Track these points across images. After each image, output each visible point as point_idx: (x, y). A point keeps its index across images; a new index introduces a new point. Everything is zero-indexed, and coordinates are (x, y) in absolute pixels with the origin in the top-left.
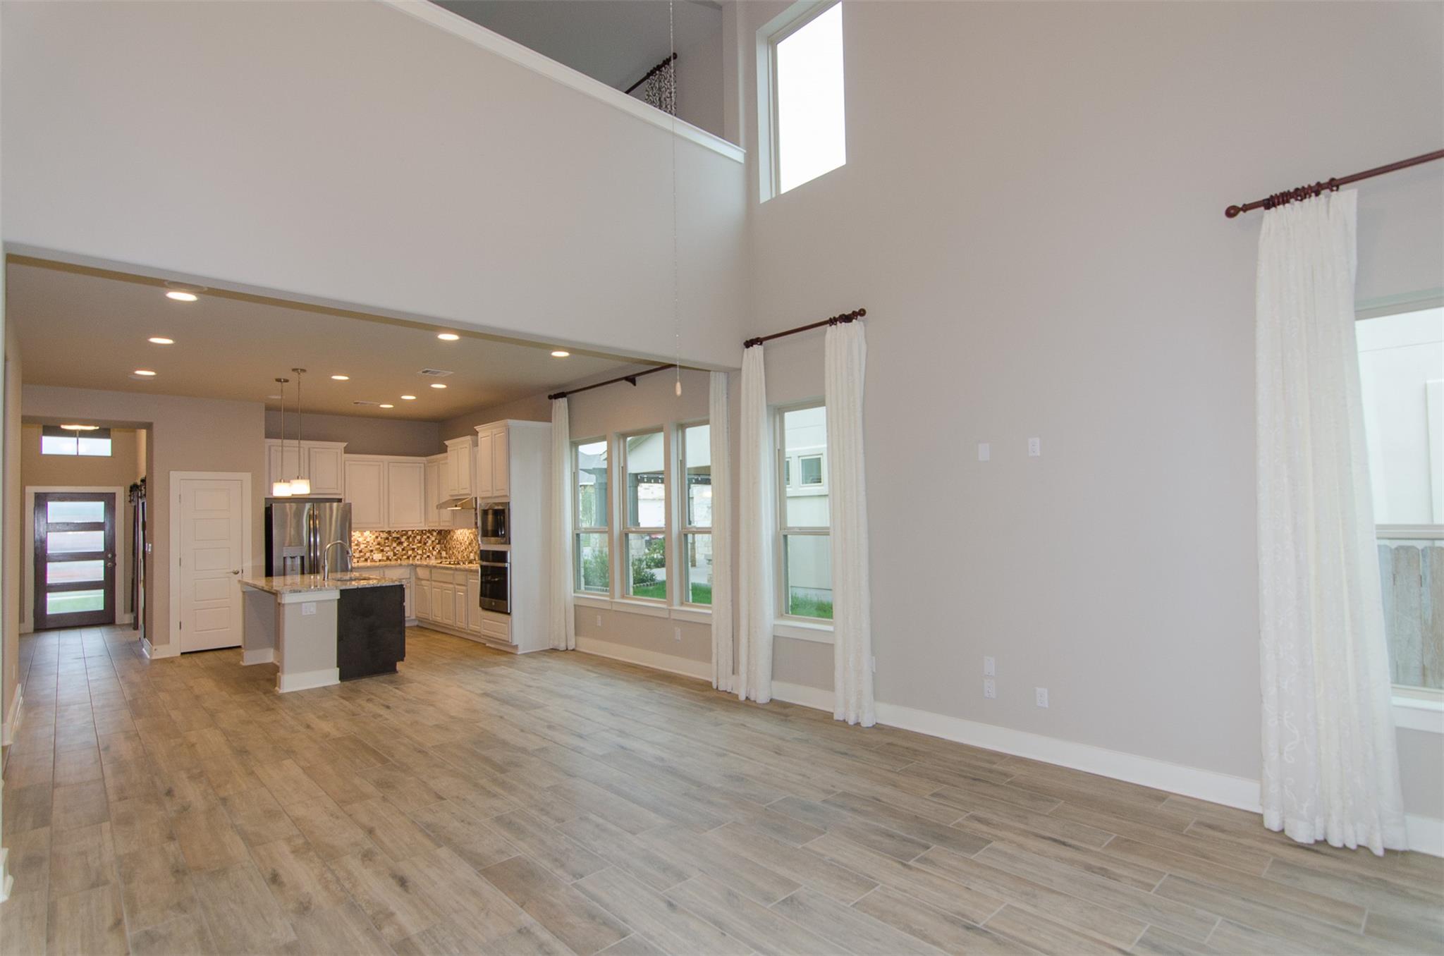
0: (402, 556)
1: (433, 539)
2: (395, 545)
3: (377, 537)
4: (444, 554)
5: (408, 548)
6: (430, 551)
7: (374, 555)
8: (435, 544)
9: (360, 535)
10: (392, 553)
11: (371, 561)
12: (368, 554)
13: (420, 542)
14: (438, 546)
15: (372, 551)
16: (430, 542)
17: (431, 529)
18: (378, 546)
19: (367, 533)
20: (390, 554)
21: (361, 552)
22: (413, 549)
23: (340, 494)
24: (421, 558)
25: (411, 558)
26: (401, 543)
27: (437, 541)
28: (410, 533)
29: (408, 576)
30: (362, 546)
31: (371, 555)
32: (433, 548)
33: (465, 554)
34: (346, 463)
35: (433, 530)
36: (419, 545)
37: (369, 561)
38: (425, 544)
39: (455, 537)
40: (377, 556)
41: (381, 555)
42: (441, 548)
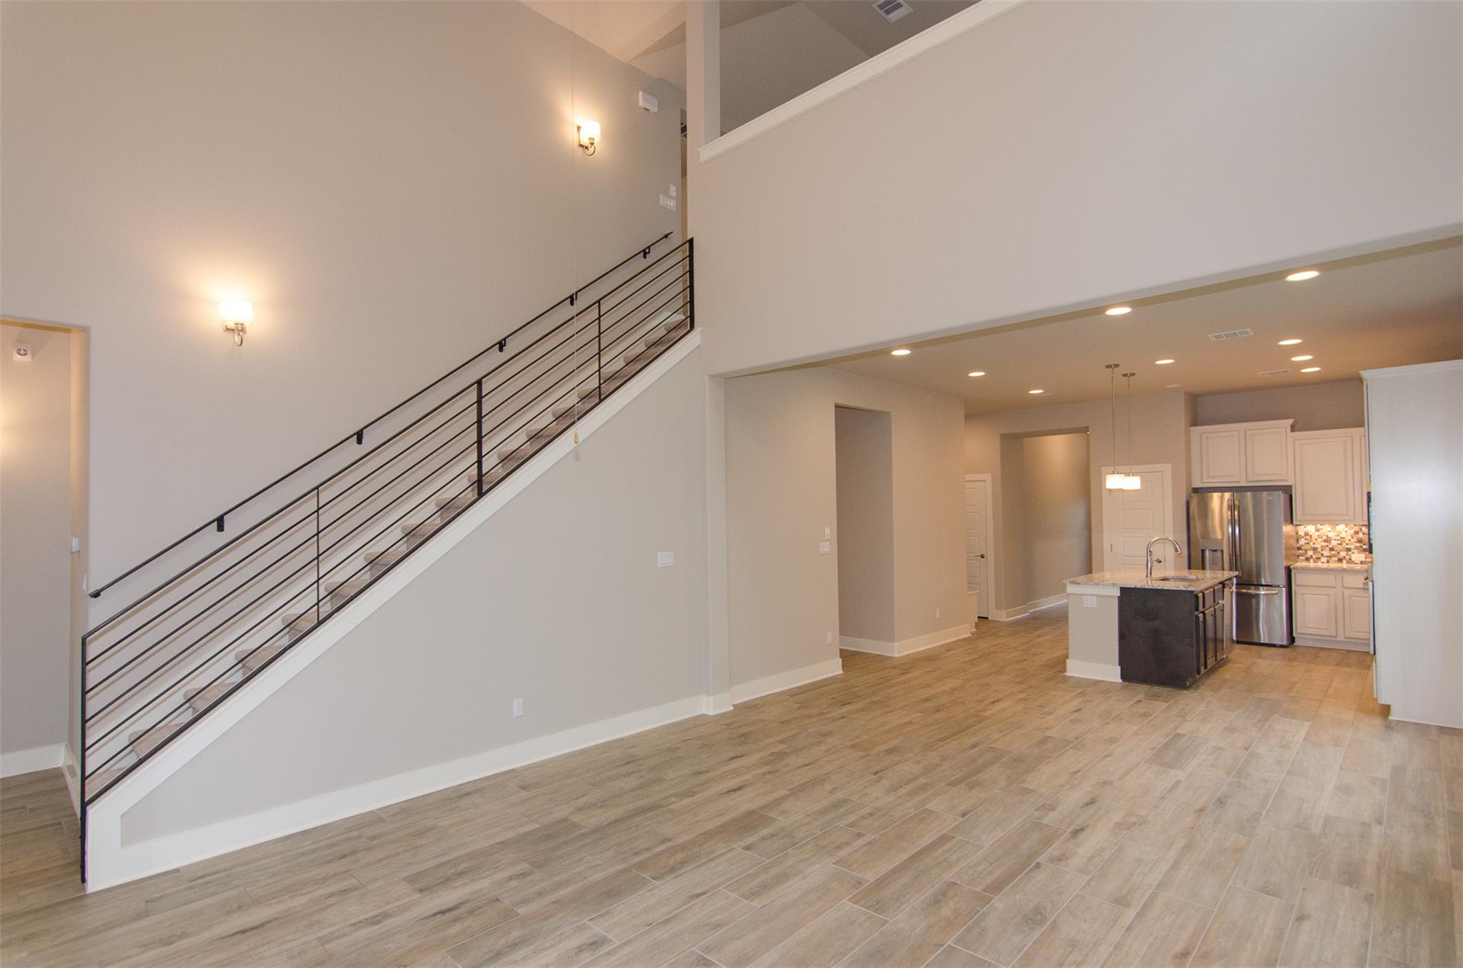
3: (1357, 533)
7: (1352, 555)
9: (1330, 529)
11: (1347, 563)
12: (1343, 554)
15: (1349, 550)
18: (1358, 544)
19: (1341, 527)
21: (1332, 549)
23: (1282, 480)
30: (1334, 543)
34: (1296, 442)
37: (1344, 561)
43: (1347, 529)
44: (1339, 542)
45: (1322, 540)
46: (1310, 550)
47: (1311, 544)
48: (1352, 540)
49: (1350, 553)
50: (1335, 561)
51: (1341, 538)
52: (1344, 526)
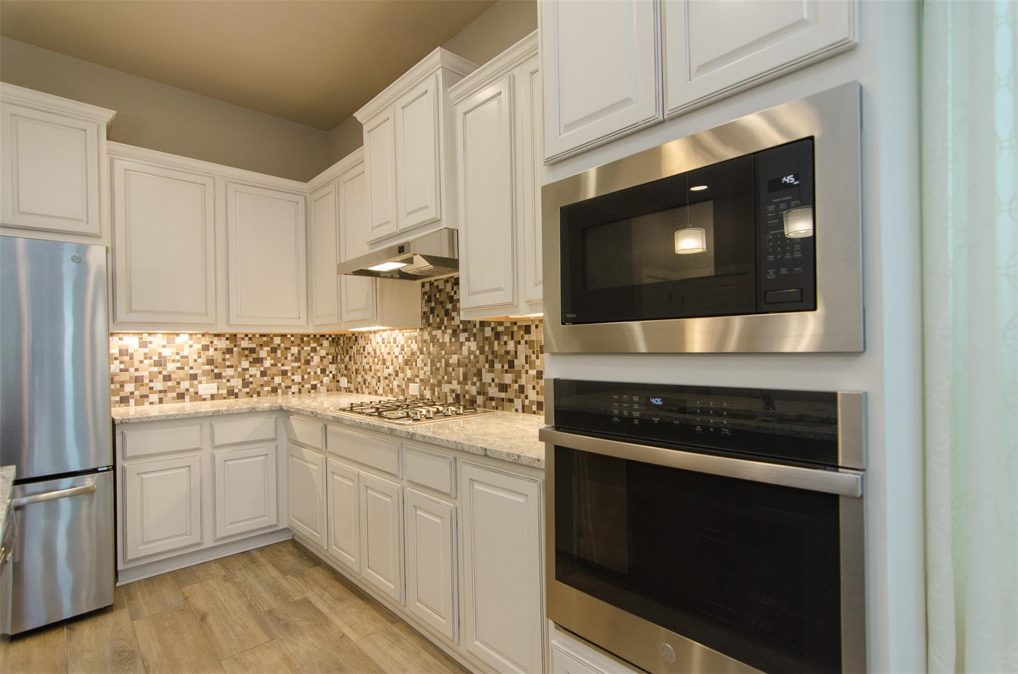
0: (262, 386)
1: (323, 352)
2: (245, 364)
3: (206, 348)
4: (344, 382)
5: (274, 370)
6: (317, 378)
7: (200, 386)
8: (326, 362)
9: (165, 343)
10: (240, 380)
12: (185, 385)
13: (297, 359)
14: (332, 368)
15: (194, 377)
16: (317, 359)
17: (318, 332)
18: (208, 367)
19: (182, 339)
20: (237, 383)
21: (167, 378)
22: (284, 373)
24: (300, 392)
25: (279, 391)
26: (258, 361)
27: (330, 357)
28: (277, 340)
30: (171, 367)
31: (192, 386)
32: (323, 371)
33: (395, 383)
34: (117, 163)
35: (323, 336)
36: (296, 364)
37: (187, 398)
38: (308, 362)
39: (369, 348)
40: (207, 388)
41: (215, 385)
42: (338, 370)
43: (191, 343)
44: (179, 365)
45: (152, 362)
46: (128, 382)
47: (132, 370)
48: (200, 360)
49: (196, 382)
50: (173, 398)
51: (182, 357)
52: (187, 336)
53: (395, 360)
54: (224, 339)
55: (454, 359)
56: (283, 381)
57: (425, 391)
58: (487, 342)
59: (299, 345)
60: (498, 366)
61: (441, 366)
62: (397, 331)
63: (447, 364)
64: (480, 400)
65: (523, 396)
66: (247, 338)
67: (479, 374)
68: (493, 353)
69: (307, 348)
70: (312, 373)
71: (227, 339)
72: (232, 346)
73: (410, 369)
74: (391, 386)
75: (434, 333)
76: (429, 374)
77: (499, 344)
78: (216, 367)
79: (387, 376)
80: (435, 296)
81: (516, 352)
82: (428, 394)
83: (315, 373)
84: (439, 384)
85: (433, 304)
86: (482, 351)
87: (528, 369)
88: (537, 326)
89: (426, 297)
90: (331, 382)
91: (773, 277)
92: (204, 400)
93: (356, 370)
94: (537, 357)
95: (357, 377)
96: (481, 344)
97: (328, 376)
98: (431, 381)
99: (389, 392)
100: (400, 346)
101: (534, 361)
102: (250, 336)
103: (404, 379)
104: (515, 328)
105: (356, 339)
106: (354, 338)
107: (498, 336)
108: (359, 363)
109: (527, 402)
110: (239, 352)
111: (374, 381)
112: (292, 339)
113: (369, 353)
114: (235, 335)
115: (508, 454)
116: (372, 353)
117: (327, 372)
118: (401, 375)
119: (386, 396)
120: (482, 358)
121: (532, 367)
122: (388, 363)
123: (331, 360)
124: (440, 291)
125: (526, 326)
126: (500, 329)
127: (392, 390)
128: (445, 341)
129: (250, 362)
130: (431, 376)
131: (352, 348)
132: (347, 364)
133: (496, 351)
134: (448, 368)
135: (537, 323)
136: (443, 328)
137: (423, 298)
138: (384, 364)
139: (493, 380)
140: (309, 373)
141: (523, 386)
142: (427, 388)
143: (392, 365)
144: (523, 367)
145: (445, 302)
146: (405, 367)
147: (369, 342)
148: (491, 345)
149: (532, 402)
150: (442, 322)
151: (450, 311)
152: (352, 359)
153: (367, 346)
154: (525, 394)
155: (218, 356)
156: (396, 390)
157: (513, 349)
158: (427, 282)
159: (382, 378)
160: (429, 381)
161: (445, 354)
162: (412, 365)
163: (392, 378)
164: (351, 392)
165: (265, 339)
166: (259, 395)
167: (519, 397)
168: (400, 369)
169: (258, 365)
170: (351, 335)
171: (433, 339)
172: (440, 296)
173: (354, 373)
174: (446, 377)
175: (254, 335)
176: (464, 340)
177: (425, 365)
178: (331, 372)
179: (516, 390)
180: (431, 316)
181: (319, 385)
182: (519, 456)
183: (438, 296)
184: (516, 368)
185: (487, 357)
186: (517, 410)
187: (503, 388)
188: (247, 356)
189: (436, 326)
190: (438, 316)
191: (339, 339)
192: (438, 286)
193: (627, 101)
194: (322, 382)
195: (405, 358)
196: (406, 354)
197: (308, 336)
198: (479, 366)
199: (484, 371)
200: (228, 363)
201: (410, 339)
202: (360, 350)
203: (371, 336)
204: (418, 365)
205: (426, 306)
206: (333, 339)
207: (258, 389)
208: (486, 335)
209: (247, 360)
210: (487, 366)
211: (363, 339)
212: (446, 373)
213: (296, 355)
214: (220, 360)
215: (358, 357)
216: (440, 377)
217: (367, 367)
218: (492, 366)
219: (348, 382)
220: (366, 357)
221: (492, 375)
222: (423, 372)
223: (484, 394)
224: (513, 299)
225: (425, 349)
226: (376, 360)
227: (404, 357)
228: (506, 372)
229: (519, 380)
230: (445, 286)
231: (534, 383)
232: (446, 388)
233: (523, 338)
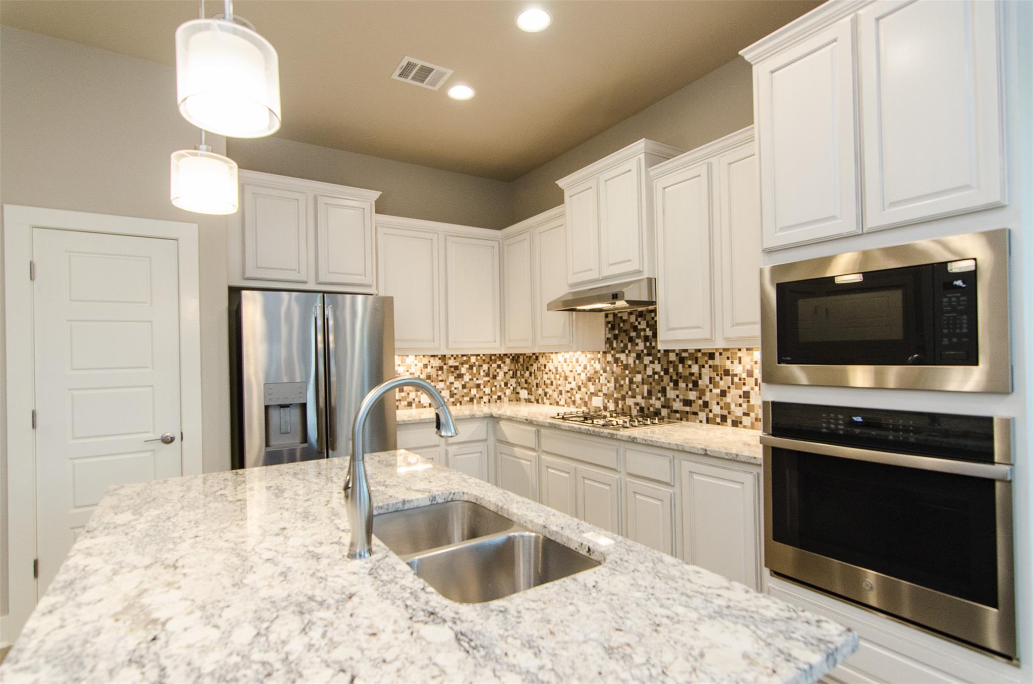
0: (463, 396)
1: (506, 369)
2: (451, 379)
3: (426, 366)
4: (524, 394)
5: (471, 384)
6: (502, 390)
8: (508, 376)
10: (448, 392)
12: (412, 395)
13: (487, 375)
14: (513, 382)
16: (501, 374)
17: (503, 352)
19: (411, 359)
20: (446, 394)
22: (478, 386)
23: (369, 286)
24: (489, 401)
25: (475, 401)
26: (460, 376)
27: (511, 372)
28: (473, 359)
29: (484, 437)
31: (416, 396)
32: (506, 384)
33: (578, 396)
34: (379, 229)
35: (505, 355)
36: (487, 379)
37: (414, 405)
38: (495, 377)
39: (550, 366)
42: (519, 384)
43: (416, 362)
50: (405, 406)
52: (413, 357)
53: (577, 377)
54: (437, 358)
55: (638, 378)
56: (477, 393)
57: (608, 404)
58: (671, 365)
59: (488, 363)
60: (682, 385)
61: (625, 383)
62: (579, 353)
63: (631, 381)
64: (664, 412)
65: (707, 410)
66: (452, 358)
67: (664, 391)
68: (677, 374)
69: (494, 366)
70: (498, 386)
71: (440, 359)
72: (442, 364)
73: (593, 384)
74: (573, 398)
75: (618, 356)
76: (613, 389)
77: (683, 367)
78: (432, 381)
79: (569, 390)
80: (619, 325)
81: (700, 374)
82: (611, 406)
83: (500, 386)
84: (623, 398)
85: (617, 332)
86: (666, 372)
87: (712, 388)
88: (721, 354)
89: (610, 326)
90: (512, 393)
91: (947, 343)
92: (425, 407)
93: (537, 384)
94: (721, 379)
95: (538, 390)
96: (665, 367)
97: (509, 388)
98: (615, 396)
99: (571, 403)
100: (582, 365)
101: (718, 382)
102: (455, 356)
103: (587, 393)
104: (699, 355)
105: (537, 358)
106: (534, 357)
107: (682, 360)
108: (539, 378)
109: (711, 415)
110: (447, 369)
111: (555, 395)
112: (484, 358)
113: (550, 371)
114: (445, 356)
115: (727, 454)
116: (554, 371)
117: (509, 386)
118: (583, 390)
119: (569, 406)
120: (666, 378)
121: (716, 385)
122: (570, 379)
123: (511, 375)
124: (624, 321)
125: (710, 353)
126: (684, 355)
127: (574, 402)
128: (629, 363)
129: (455, 377)
130: (615, 391)
131: (532, 365)
132: (527, 378)
133: (681, 373)
134: (632, 385)
135: (721, 351)
136: (627, 352)
137: (607, 326)
138: (566, 379)
139: (678, 396)
140: (496, 386)
141: (707, 402)
142: (610, 401)
143: (574, 380)
144: (707, 386)
145: (629, 330)
146: (588, 383)
147: (551, 361)
148: (676, 368)
149: (715, 416)
150: (626, 347)
151: (634, 338)
152: (533, 375)
153: (549, 364)
154: (710, 408)
155: (433, 373)
156: (578, 402)
157: (698, 372)
158: (611, 314)
159: (563, 392)
160: (613, 396)
161: (629, 373)
162: (595, 381)
163: (574, 392)
164: (532, 402)
165: (465, 358)
166: (461, 404)
167: (704, 411)
168: (582, 384)
169: (460, 379)
170: (531, 355)
171: (616, 360)
172: (624, 325)
173: (535, 387)
174: (630, 393)
175: (457, 355)
176: (648, 363)
177: (608, 382)
178: (511, 385)
179: (700, 405)
180: (615, 342)
181: (503, 396)
182: (737, 455)
183: (622, 325)
184: (700, 387)
185: (671, 377)
186: (701, 422)
187: (687, 403)
188: (453, 372)
189: (620, 350)
190: (622, 342)
191: (519, 357)
192: (621, 317)
193: (833, 218)
194: (505, 393)
195: (588, 375)
196: (588, 372)
197: (495, 355)
198: (663, 384)
199: (668, 388)
200: (440, 378)
201: (593, 359)
202: (540, 368)
203: (553, 356)
204: (601, 382)
205: (609, 333)
206: (513, 357)
207: (460, 399)
208: (671, 359)
209: (453, 375)
210: (671, 384)
211: (544, 358)
212: (630, 389)
213: (487, 371)
214: (435, 376)
215: (539, 374)
216: (623, 393)
217: (548, 382)
218: (676, 384)
219: (528, 394)
220: (547, 373)
221: (677, 392)
222: (606, 387)
223: (669, 407)
224: (711, 336)
225: (608, 368)
226: (558, 376)
227: (586, 374)
228: (691, 390)
229: (703, 397)
230: (629, 318)
231: (718, 400)
232: (630, 402)
233: (707, 362)
